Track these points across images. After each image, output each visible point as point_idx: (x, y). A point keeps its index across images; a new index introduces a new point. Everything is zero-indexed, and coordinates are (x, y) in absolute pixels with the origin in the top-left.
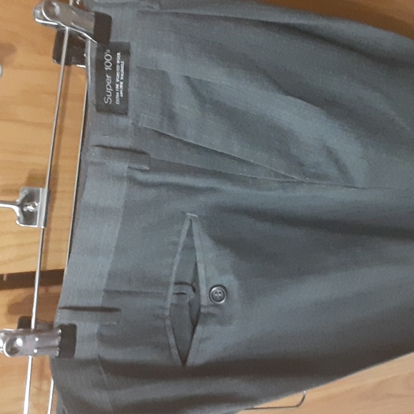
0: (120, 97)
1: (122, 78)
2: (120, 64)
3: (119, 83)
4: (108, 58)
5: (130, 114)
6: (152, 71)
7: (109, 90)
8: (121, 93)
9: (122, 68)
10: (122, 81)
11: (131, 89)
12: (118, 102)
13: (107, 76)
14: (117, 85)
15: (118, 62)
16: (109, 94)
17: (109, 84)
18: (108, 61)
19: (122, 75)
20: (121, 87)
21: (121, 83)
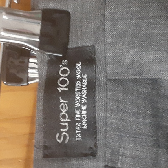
0: (82, 130)
1: (84, 101)
2: (81, 80)
3: (80, 108)
4: (64, 72)
5: (100, 153)
6: (135, 81)
7: (65, 121)
8: (85, 124)
9: (85, 84)
10: (84, 104)
11: (100, 114)
12: (79, 138)
13: (61, 101)
14: (78, 112)
15: (79, 77)
16: (65, 127)
17: (64, 111)
18: (64, 77)
19: (84, 96)
20: (84, 113)
21: (84, 108)
